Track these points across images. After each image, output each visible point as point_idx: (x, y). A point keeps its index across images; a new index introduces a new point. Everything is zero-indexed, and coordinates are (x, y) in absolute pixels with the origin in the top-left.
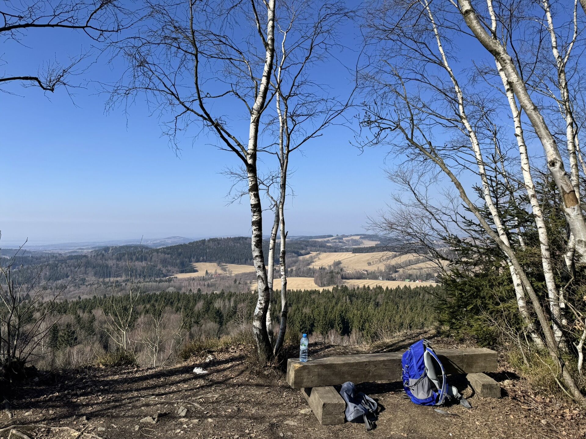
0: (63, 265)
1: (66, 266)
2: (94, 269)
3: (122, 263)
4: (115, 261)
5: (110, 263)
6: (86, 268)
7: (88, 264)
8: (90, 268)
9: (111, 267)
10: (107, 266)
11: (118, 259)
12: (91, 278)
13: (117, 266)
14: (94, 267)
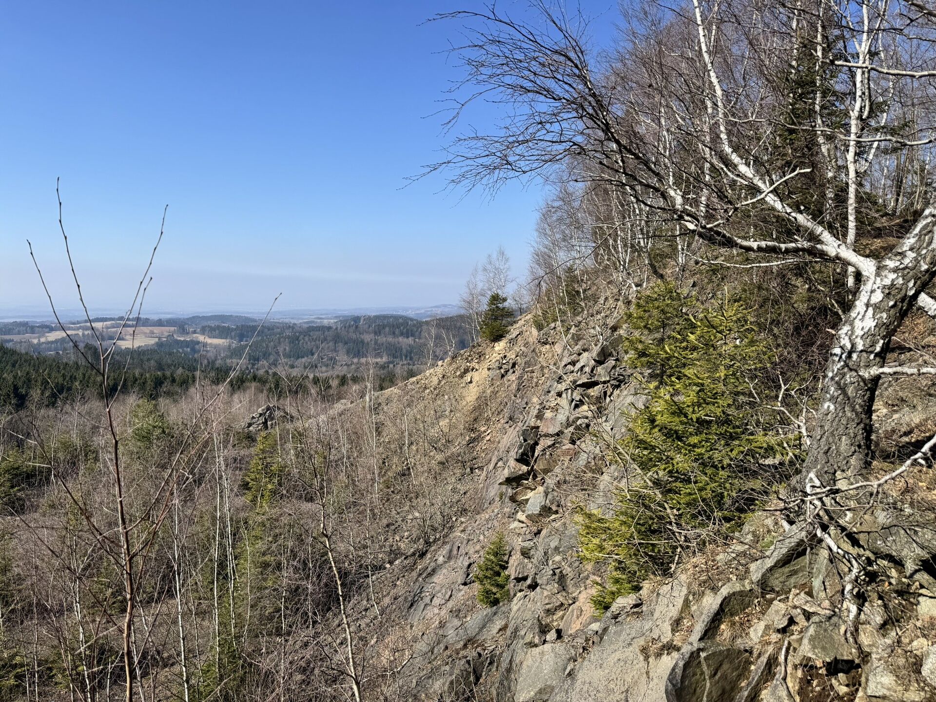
0: (307, 339)
1: (309, 340)
2: (346, 346)
3: (382, 339)
4: (372, 336)
5: (367, 338)
6: (335, 343)
7: (337, 338)
8: (340, 344)
9: (368, 343)
10: (362, 342)
11: (377, 333)
12: (342, 357)
13: (376, 343)
14: (346, 343)
